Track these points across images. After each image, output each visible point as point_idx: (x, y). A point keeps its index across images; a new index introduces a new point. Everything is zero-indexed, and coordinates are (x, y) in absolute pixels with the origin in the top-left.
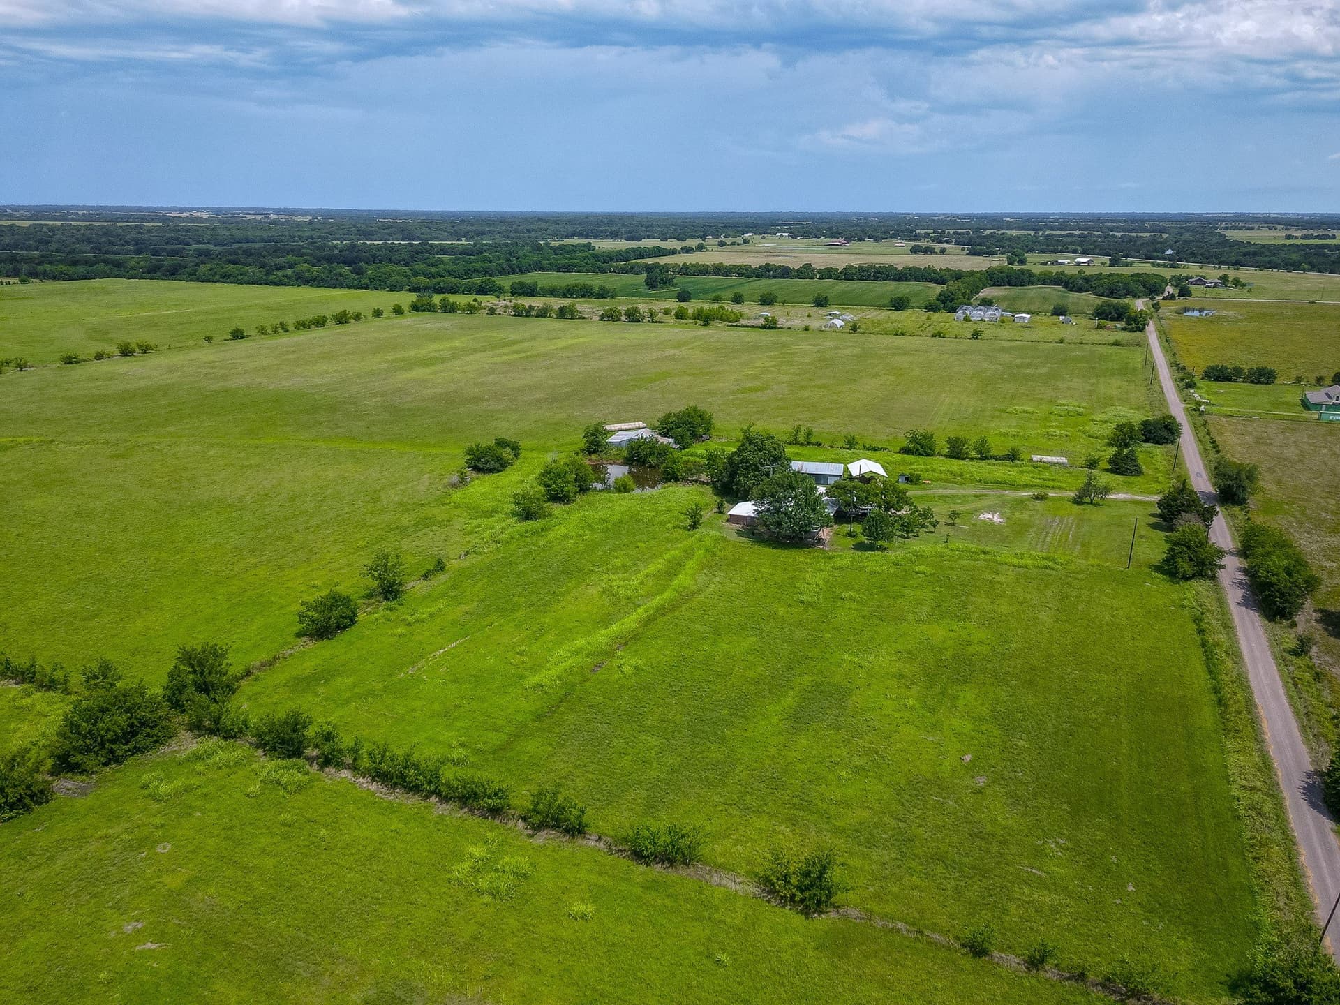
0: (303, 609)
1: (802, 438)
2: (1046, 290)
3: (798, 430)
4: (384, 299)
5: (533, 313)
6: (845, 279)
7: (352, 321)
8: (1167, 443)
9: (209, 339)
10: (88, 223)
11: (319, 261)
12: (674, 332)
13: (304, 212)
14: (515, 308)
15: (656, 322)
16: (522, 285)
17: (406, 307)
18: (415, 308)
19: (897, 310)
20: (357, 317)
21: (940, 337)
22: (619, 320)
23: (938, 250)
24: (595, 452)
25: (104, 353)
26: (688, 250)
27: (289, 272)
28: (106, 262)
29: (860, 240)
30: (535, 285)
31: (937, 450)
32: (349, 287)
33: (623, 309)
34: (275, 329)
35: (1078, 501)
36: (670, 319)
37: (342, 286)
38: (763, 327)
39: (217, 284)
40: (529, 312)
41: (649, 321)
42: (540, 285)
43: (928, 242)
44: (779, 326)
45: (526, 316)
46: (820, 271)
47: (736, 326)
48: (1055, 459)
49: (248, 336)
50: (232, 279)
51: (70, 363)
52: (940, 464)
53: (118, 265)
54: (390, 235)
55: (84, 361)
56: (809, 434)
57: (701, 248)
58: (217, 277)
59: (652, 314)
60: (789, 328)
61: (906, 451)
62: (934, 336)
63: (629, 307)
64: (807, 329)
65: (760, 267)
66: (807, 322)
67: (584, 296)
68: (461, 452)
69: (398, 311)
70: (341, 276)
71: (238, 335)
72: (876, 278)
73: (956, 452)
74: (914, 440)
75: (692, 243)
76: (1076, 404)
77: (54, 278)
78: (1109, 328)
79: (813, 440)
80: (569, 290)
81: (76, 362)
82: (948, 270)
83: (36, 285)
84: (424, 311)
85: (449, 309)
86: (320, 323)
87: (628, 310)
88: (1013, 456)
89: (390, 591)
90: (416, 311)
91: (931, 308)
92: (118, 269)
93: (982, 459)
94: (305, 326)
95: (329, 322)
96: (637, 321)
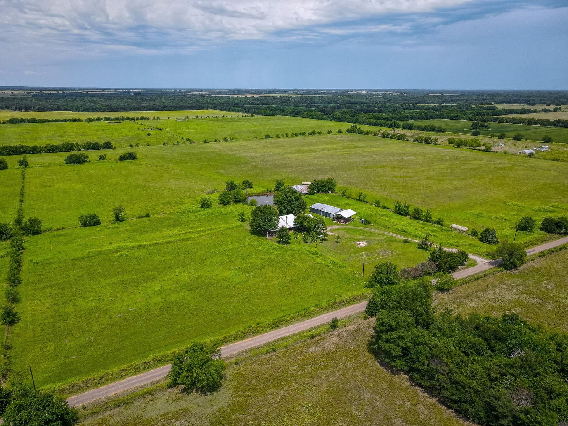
3: (361, 194)
5: (389, 136)
7: (317, 134)
9: (256, 138)
11: (358, 111)
15: (437, 144)
16: (407, 124)
17: (344, 131)
18: (348, 131)
20: (320, 133)
22: (421, 142)
25: (218, 140)
26: (545, 111)
30: (413, 124)
31: (410, 213)
33: (423, 137)
34: (283, 136)
35: (421, 247)
38: (484, 151)
41: (433, 144)
42: (415, 125)
44: (491, 150)
45: (387, 137)
47: (473, 149)
48: (461, 228)
49: (271, 138)
55: (210, 142)
58: (308, 116)
59: (436, 141)
60: (497, 152)
61: (395, 211)
64: (506, 153)
67: (431, 130)
69: (340, 132)
71: (268, 137)
73: (417, 215)
74: (398, 206)
75: (552, 107)
79: (366, 200)
80: (425, 127)
83: (256, 117)
84: (352, 132)
85: (360, 132)
86: (303, 134)
87: (426, 138)
88: (439, 222)
89: (118, 219)
92: (282, 112)
93: (426, 221)
94: (296, 135)
95: (307, 134)
96: (429, 143)
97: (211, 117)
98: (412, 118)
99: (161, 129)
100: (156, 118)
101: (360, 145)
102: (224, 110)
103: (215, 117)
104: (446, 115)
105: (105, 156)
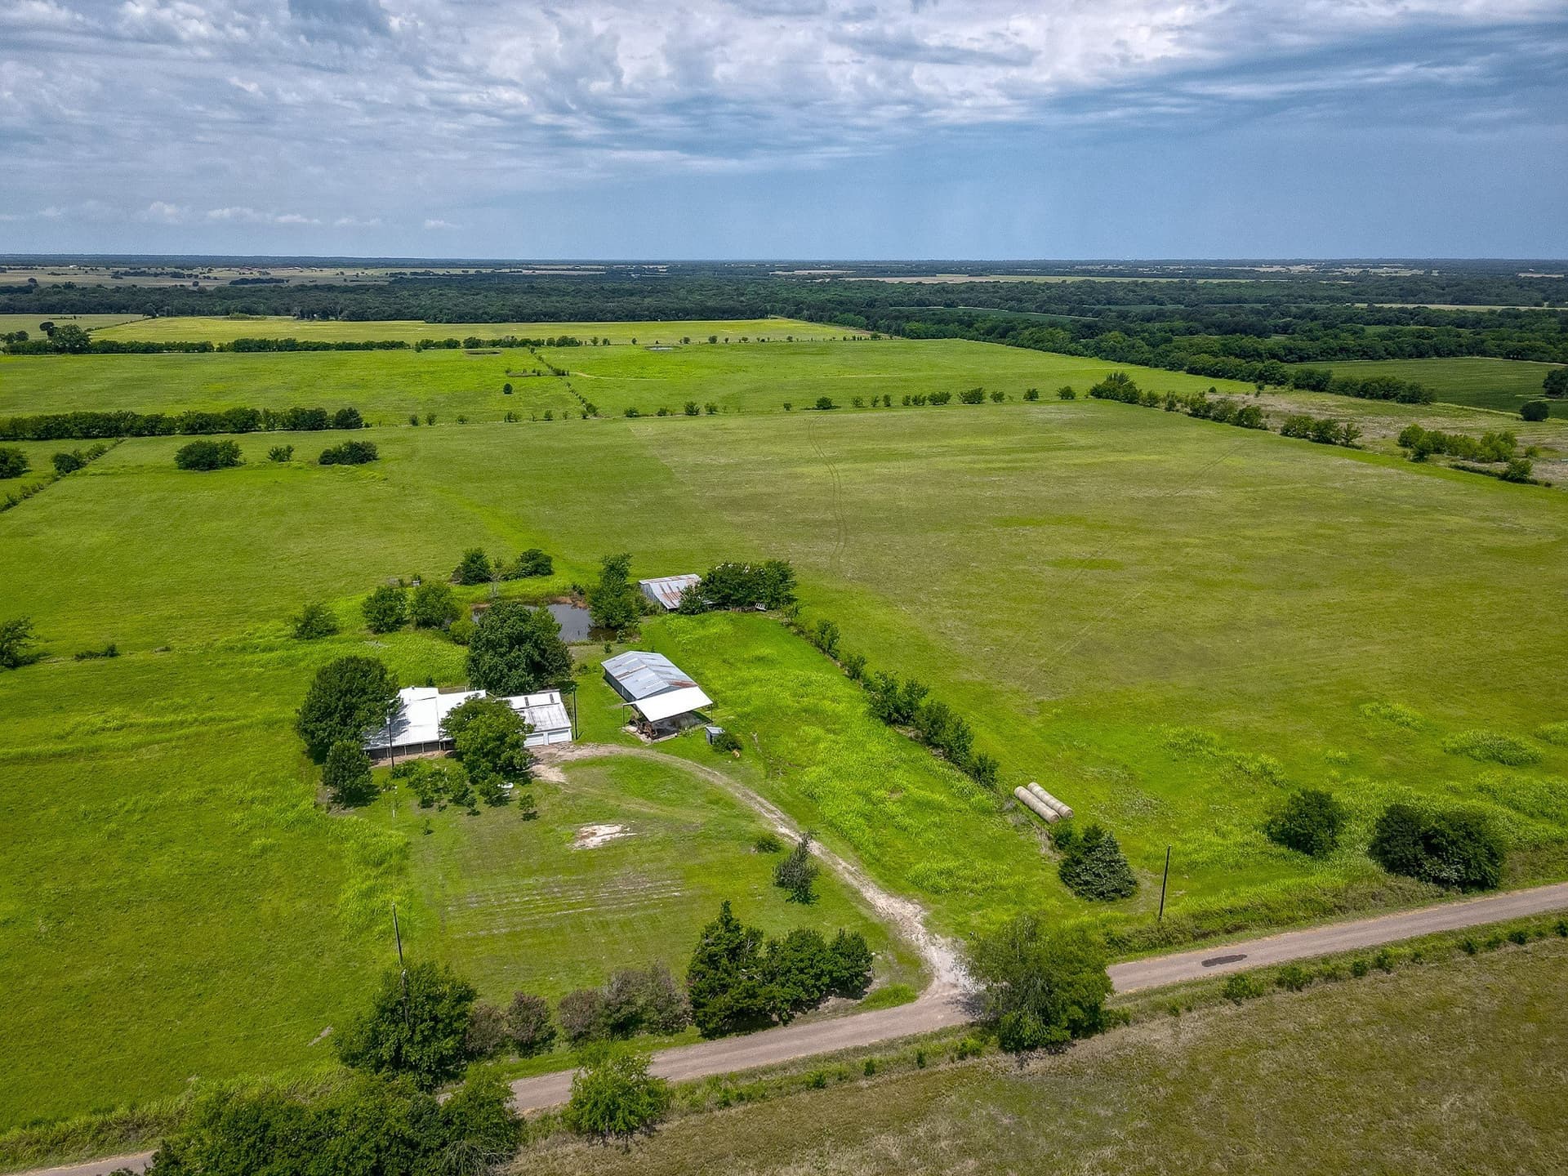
5: (1212, 413)
7: (987, 401)
9: (787, 407)
13: (1351, 263)
15: (1354, 446)
16: (1310, 375)
18: (1097, 393)
22: (1305, 437)
30: (1327, 375)
33: (1319, 416)
34: (875, 403)
38: (1504, 477)
40: (1208, 412)
41: (1342, 444)
42: (1334, 375)
44: (1531, 477)
45: (1203, 417)
59: (1349, 434)
60: (1548, 485)
63: (1330, 414)
67: (1386, 397)
69: (1067, 394)
71: (824, 405)
80: (1364, 387)
84: (1107, 398)
85: (1131, 397)
86: (940, 399)
87: (1320, 424)
90: (1091, 396)
94: (918, 401)
95: (954, 399)
96: (1329, 442)
97: (752, 339)
98: (1365, 353)
99: (564, 374)
100: (600, 342)
101: (1082, 442)
102: (817, 321)
103: (763, 341)
104: (1490, 344)
105: (290, 450)
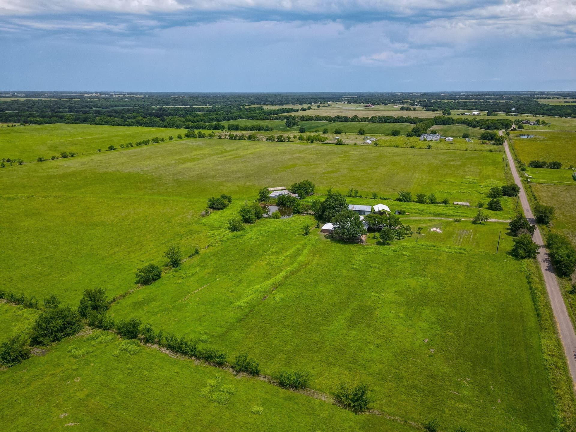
0: (138, 272)
1: (353, 194)
2: (460, 126)
3: (351, 191)
4: (174, 132)
5: (238, 138)
6: (372, 122)
7: (160, 142)
8: (513, 196)
9: (99, 150)
10: (49, 99)
11: (146, 115)
12: (297, 146)
13: (141, 94)
14: (230, 135)
15: (290, 142)
16: (233, 125)
17: (183, 136)
18: (187, 136)
19: (395, 136)
20: (162, 140)
21: (413, 148)
22: (274, 141)
23: (412, 109)
24: (264, 200)
25: (55, 157)
26: (304, 109)
27: (134, 120)
28: (57, 116)
29: (379, 104)
30: (238, 125)
31: (412, 199)
32: (159, 127)
33: (276, 136)
34: (127, 146)
35: (474, 222)
36: (296, 140)
37: (156, 126)
38: (336, 144)
39: (103, 126)
40: (236, 137)
41: (287, 141)
42: (240, 125)
43: (408, 105)
44: (343, 143)
45: (235, 139)
46: (361, 118)
47: (325, 143)
48: (464, 203)
50: (110, 123)
51: (41, 161)
52: (414, 206)
53: (61, 117)
54: (177, 103)
55: (47, 160)
56: (356, 192)
57: (310, 108)
58: (103, 123)
59: (289, 138)
60: (348, 144)
61: (399, 200)
62: (411, 147)
63: (279, 135)
64: (355, 144)
65: (335, 117)
66: (355, 142)
67: (259, 130)
68: (206, 200)
69: (180, 137)
70: (156, 122)
71: (112, 148)
72: (385, 122)
73: (421, 200)
74: (402, 195)
75: (306, 106)
76: (473, 178)
77: (35, 123)
78: (487, 144)
79: (358, 195)
80: (253, 128)
81: (43, 161)
82: (417, 118)
83: (27, 127)
84: (191, 137)
85: (201, 136)
87: (278, 137)
88: (445, 202)
89: (175, 264)
90: (187, 137)
91: (409, 135)
93: (432, 203)
94: (140, 144)
95: (150, 142)
96: (283, 141)
